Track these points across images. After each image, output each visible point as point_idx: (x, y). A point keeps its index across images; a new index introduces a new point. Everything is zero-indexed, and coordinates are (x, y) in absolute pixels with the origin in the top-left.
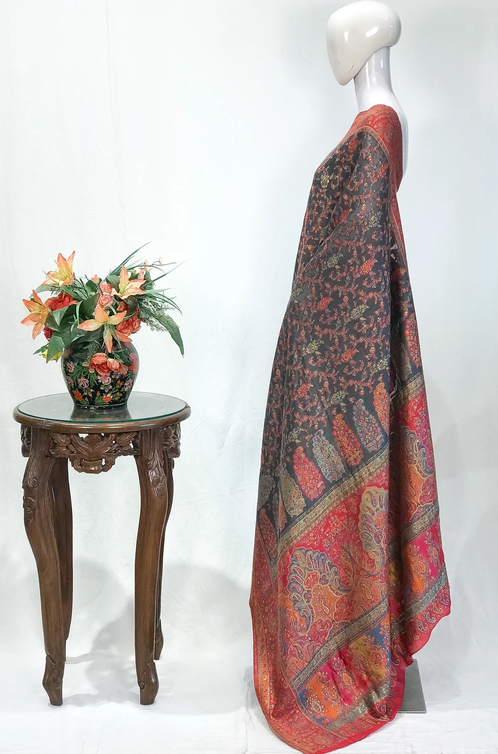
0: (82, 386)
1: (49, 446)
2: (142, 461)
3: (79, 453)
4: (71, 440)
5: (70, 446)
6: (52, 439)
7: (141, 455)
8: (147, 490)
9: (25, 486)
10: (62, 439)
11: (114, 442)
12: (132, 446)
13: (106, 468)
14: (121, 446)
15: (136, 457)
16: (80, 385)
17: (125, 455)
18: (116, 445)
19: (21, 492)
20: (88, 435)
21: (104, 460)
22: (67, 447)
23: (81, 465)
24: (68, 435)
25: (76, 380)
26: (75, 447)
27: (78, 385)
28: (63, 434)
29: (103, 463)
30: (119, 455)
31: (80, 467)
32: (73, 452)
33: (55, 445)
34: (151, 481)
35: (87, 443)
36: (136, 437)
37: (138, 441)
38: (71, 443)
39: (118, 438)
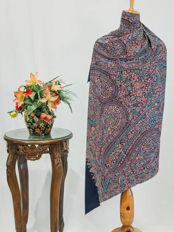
0: (41, 126)
1: (16, 150)
2: (52, 156)
3: (27, 152)
4: (24, 148)
5: (24, 150)
6: (17, 147)
7: (52, 153)
8: (54, 167)
9: (7, 165)
10: (20, 147)
11: (41, 148)
12: (48, 150)
13: (38, 159)
14: (44, 150)
15: (50, 154)
16: (40, 126)
17: (45, 153)
18: (42, 150)
19: (6, 167)
20: (30, 145)
21: (37, 156)
22: (23, 150)
23: (28, 157)
24: (23, 146)
25: (39, 125)
26: (26, 150)
27: (39, 126)
28: (21, 145)
29: (37, 157)
30: (43, 153)
31: (28, 158)
32: (25, 152)
33: (18, 150)
34: (56, 163)
35: (31, 149)
36: (50, 146)
37: (51, 148)
38: (24, 149)
39: (43, 147)
